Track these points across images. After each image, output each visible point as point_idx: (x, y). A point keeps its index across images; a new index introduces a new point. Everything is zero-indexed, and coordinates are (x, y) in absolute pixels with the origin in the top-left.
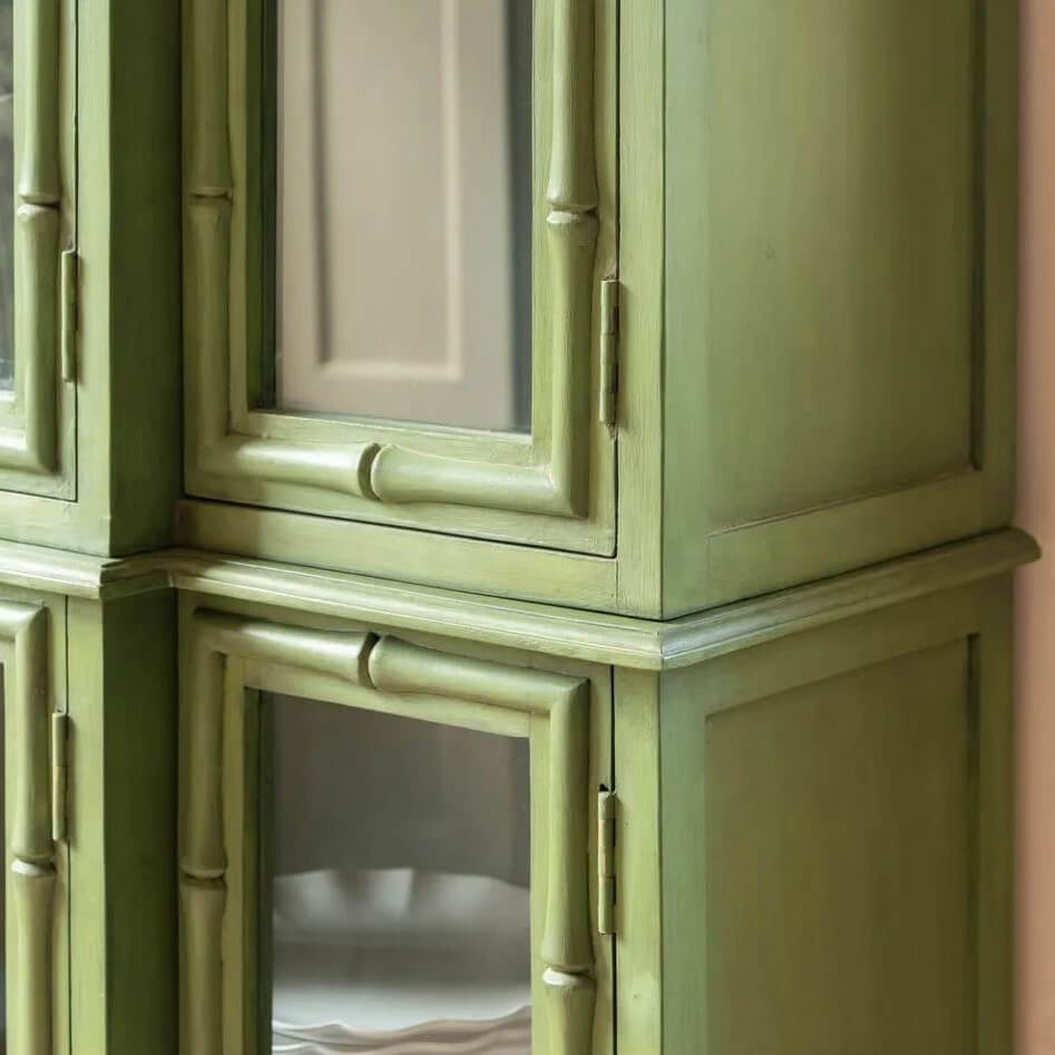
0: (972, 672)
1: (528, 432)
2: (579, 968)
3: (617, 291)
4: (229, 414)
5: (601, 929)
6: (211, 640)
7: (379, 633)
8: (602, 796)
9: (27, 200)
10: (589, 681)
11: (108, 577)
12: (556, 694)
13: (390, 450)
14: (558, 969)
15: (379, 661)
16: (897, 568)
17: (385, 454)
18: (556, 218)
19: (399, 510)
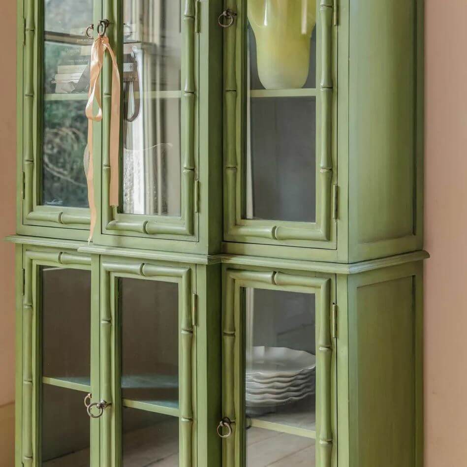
0: (414, 286)
1: (315, 222)
2: (328, 346)
3: (337, 188)
4: (236, 220)
5: (333, 337)
6: (232, 275)
7: (276, 271)
8: (334, 306)
9: (186, 168)
10: (330, 279)
11: (209, 260)
12: (322, 283)
13: (280, 227)
14: (323, 347)
15: (277, 278)
16: (397, 257)
17: (278, 228)
18: (322, 171)
19: (282, 241)
